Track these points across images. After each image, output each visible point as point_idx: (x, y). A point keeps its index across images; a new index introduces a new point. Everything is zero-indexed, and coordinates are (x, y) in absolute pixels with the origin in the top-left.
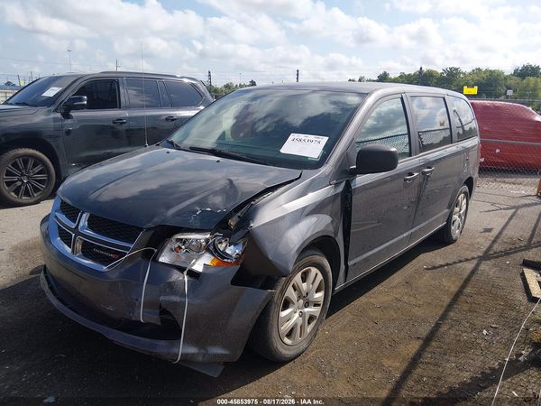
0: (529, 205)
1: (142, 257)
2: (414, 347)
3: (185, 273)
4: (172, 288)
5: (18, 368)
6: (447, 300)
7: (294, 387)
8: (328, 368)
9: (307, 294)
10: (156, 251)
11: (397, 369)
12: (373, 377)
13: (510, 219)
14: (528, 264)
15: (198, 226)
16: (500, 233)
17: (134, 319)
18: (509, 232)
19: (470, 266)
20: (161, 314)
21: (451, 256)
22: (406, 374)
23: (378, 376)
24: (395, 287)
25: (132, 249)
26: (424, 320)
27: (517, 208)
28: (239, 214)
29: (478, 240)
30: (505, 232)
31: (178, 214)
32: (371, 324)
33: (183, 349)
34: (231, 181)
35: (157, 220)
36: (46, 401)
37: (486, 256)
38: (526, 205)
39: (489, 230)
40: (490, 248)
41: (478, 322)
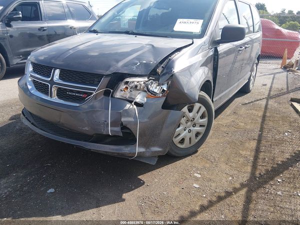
0: (280, 73)
1: (104, 94)
2: (253, 144)
3: (133, 103)
4: (128, 113)
5: (21, 174)
6: (260, 120)
7: (197, 169)
8: (212, 158)
9: (194, 119)
10: (112, 91)
11: (250, 155)
12: (239, 160)
13: (273, 79)
14: (293, 100)
15: (139, 73)
16: (271, 87)
17: (105, 133)
18: (275, 86)
19: (264, 103)
20: (122, 129)
21: (251, 99)
22: (256, 158)
23: (241, 160)
24: (229, 115)
25: (97, 90)
26: (253, 130)
27: (274, 74)
28: (162, 65)
29: (262, 90)
30: (273, 86)
31: (125, 65)
32: (225, 135)
33: (138, 149)
34: (153, 46)
35: (112, 70)
36: (48, 191)
37: (269, 97)
38: (278, 73)
39: (265, 85)
40: (269, 94)
41: (281, 129)
